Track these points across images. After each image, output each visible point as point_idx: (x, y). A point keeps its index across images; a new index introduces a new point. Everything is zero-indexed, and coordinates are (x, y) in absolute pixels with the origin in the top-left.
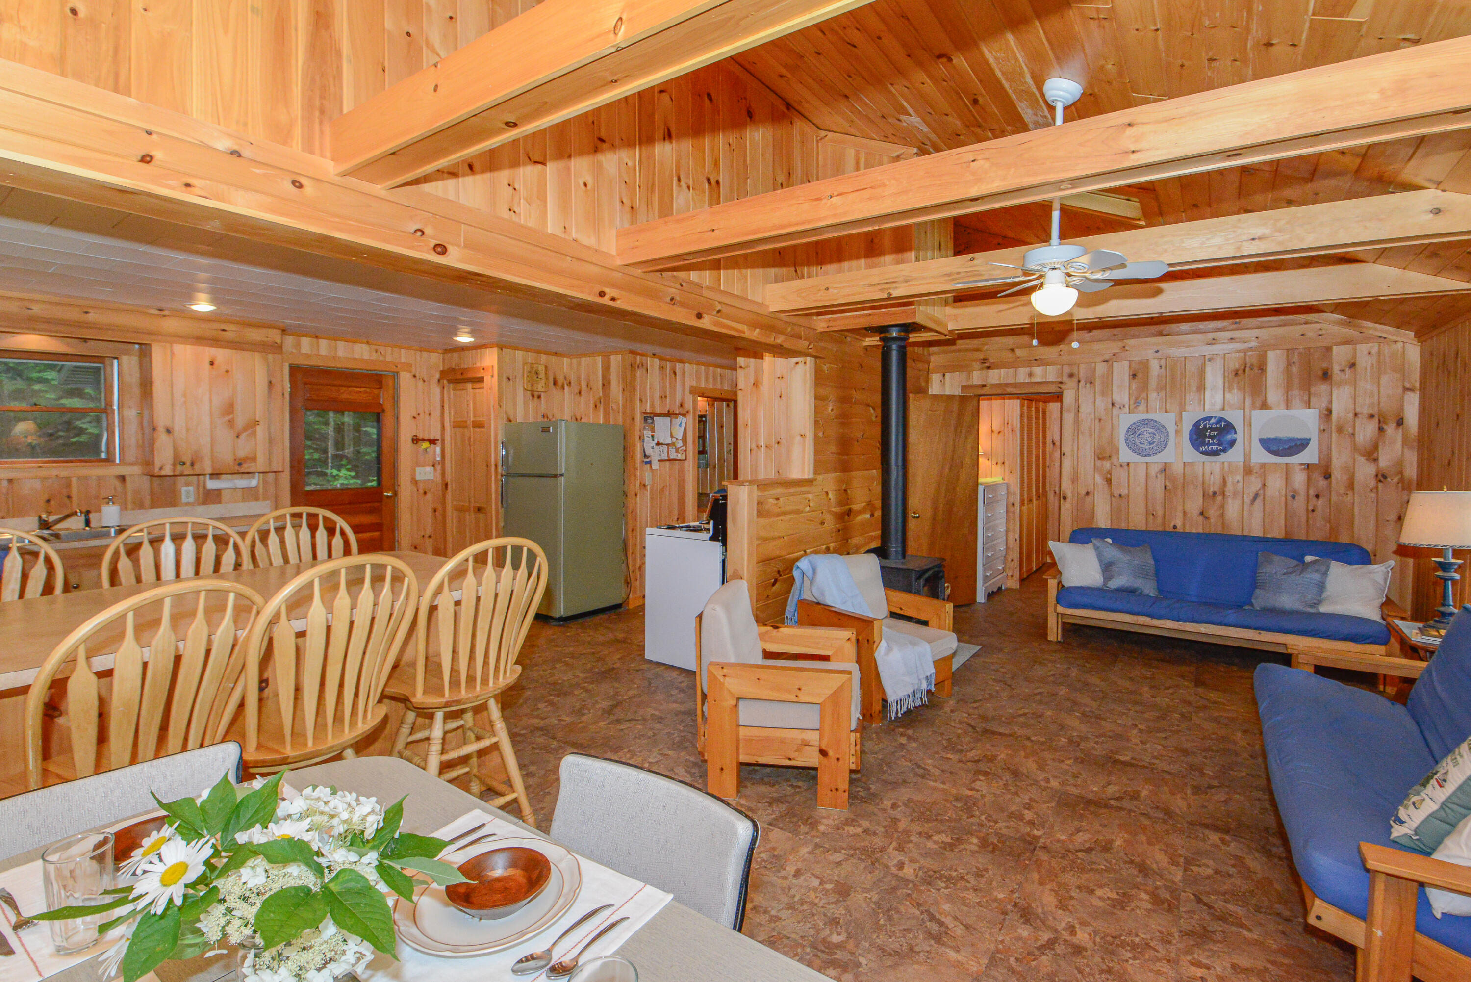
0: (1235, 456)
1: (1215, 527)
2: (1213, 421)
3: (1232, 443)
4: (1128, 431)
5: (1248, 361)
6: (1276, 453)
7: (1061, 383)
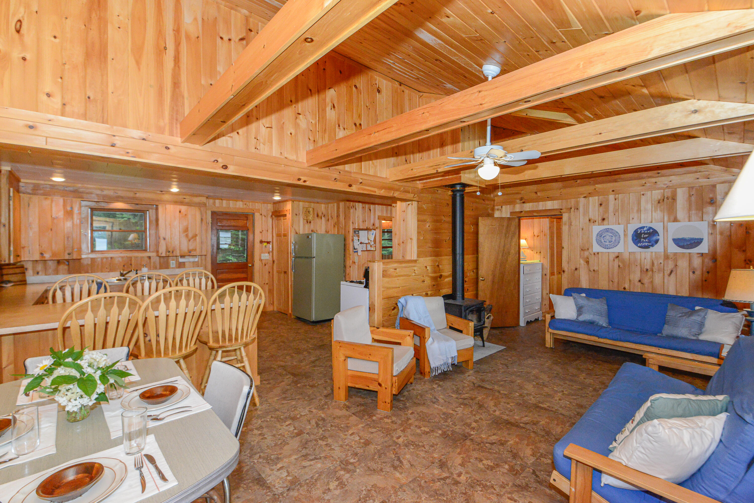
0: (658, 248)
1: (648, 289)
2: (645, 229)
3: (657, 241)
4: (597, 235)
5: (665, 195)
6: (683, 247)
7: (561, 209)
